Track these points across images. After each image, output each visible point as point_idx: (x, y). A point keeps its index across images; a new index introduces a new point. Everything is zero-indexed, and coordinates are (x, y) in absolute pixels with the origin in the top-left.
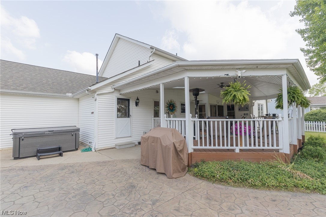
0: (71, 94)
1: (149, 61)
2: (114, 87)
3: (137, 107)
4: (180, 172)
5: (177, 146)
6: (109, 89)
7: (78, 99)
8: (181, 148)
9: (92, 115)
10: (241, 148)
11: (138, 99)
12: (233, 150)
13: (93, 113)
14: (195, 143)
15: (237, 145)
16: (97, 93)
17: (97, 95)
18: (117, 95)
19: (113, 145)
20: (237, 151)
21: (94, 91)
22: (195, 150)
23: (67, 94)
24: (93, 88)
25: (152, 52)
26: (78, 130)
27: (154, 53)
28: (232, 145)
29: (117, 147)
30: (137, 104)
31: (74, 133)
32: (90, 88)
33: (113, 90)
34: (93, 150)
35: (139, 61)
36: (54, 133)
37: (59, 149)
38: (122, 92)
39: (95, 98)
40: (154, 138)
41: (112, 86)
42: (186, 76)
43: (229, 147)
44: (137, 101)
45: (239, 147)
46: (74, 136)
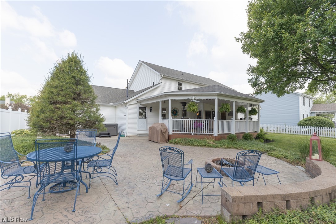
0: (112, 104)
1: (159, 82)
2: (138, 100)
3: (151, 112)
4: (164, 142)
5: (162, 130)
6: (135, 102)
7: (116, 107)
8: (164, 131)
9: (125, 116)
10: (195, 133)
11: (151, 107)
12: (191, 134)
13: (125, 115)
14: (173, 131)
15: (193, 132)
16: (128, 104)
17: (128, 105)
18: (139, 105)
19: (136, 134)
20: (193, 134)
21: (127, 103)
22: (173, 133)
23: (110, 104)
24: (126, 102)
25: (161, 77)
26: (117, 125)
27: (163, 77)
28: (190, 132)
29: (138, 135)
30: (151, 110)
31: (115, 126)
32: (124, 102)
33: (137, 102)
34: (125, 136)
35: (153, 82)
36: (106, 125)
37: (109, 134)
38: (142, 104)
39: (127, 107)
40: (154, 127)
41: (136, 100)
42: (170, 99)
43: (189, 133)
44: (151, 109)
45: (194, 133)
46: (116, 128)
